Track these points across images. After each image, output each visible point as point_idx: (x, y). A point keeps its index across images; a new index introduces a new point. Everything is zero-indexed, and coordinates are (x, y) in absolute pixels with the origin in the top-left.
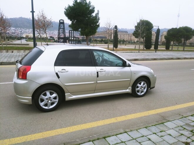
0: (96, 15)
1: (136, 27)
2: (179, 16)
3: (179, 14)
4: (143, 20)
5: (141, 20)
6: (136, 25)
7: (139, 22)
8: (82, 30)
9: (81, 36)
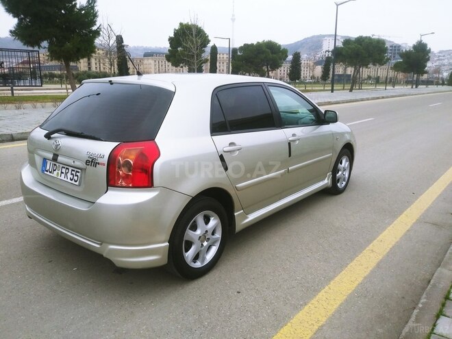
0: (90, 4)
1: (171, 40)
2: (233, 20)
3: (233, 15)
4: (185, 25)
5: (181, 24)
6: (172, 35)
7: (177, 28)
8: (51, 44)
9: (51, 60)
